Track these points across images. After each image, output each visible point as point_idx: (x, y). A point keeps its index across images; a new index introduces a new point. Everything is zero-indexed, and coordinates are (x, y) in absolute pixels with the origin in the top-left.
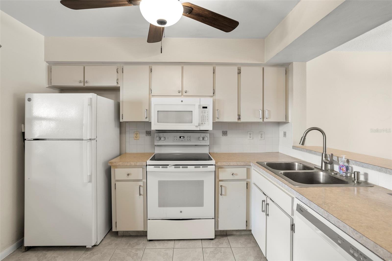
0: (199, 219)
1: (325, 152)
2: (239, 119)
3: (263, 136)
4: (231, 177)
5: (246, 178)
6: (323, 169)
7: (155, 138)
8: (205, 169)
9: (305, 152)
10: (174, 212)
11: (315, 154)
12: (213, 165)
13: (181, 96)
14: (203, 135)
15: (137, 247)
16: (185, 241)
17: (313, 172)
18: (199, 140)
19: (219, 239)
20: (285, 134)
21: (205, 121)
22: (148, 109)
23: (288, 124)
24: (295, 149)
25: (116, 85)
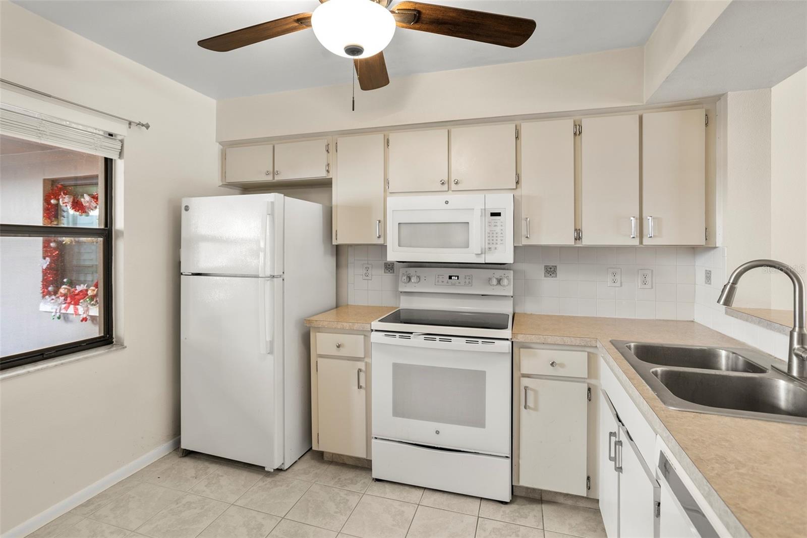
0: (475, 453)
1: (801, 327)
2: (579, 239)
3: (649, 279)
4: (551, 371)
5: (587, 377)
6: (795, 373)
7: (400, 278)
8: (489, 347)
9: (755, 323)
10: (424, 431)
11: (780, 332)
12: (508, 339)
13: (446, 191)
14: (499, 273)
15: (351, 488)
16: (445, 495)
17: (761, 379)
18: (489, 284)
19: (522, 505)
20: (708, 276)
21: (497, 244)
22: (383, 219)
23: (715, 250)
24: (733, 316)
25: (324, 176)
